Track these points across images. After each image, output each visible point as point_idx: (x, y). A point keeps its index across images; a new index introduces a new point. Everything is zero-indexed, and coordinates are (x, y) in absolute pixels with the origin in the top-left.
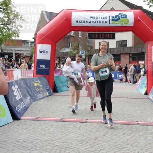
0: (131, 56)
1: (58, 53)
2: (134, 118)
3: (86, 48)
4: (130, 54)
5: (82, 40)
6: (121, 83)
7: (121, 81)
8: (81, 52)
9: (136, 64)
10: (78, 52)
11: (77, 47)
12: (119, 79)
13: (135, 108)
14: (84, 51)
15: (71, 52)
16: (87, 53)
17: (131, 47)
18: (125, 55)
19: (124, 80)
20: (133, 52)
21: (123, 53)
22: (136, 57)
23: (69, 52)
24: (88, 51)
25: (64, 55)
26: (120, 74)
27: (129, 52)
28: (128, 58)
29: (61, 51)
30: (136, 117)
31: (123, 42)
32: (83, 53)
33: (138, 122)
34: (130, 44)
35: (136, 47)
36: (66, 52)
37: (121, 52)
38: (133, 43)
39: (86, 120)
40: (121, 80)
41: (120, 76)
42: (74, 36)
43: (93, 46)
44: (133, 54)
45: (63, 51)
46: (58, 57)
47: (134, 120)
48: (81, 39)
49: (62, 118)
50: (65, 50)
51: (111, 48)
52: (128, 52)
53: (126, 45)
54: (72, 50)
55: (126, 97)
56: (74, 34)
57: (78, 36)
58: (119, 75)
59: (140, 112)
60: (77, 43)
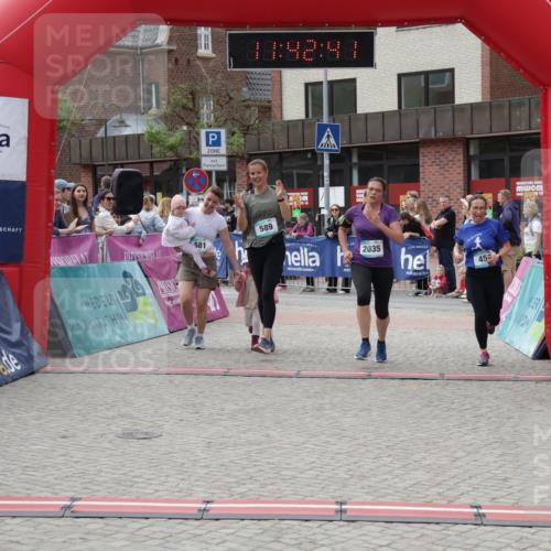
0: (472, 151)
1: (85, 142)
2: (464, 488)
3: (237, 116)
4: (466, 142)
5: (213, 72)
6: (423, 300)
7: (419, 287)
8: (207, 134)
9: (500, 197)
10: (194, 134)
11: (184, 107)
12: (411, 278)
13: (475, 430)
14: (223, 132)
15: (154, 139)
16: (239, 139)
17: (472, 106)
18: (441, 149)
19: (435, 284)
20: (483, 129)
21: (433, 136)
22: (503, 160)
23: (146, 138)
24: (246, 130)
25: (121, 151)
26: (414, 253)
27: (462, 130)
28: (461, 164)
29: (101, 133)
30: (474, 481)
31: (431, 77)
32: (217, 143)
33: (478, 507)
34: (470, 90)
35: (500, 106)
36: (127, 136)
37: (421, 136)
38: (488, 84)
39: (203, 506)
40: (422, 282)
41: (416, 262)
42: (174, 47)
43: (275, 104)
44: (488, 144)
45: (113, 132)
46: (86, 167)
47: (458, 498)
48: (212, 64)
49: (73, 499)
50: (122, 123)
51: (366, 115)
52: (459, 134)
53: (448, 95)
54: (160, 127)
55: (436, 375)
56: (170, 40)
57: (196, 47)
58: (410, 257)
59: (498, 452)
60: (182, 86)
